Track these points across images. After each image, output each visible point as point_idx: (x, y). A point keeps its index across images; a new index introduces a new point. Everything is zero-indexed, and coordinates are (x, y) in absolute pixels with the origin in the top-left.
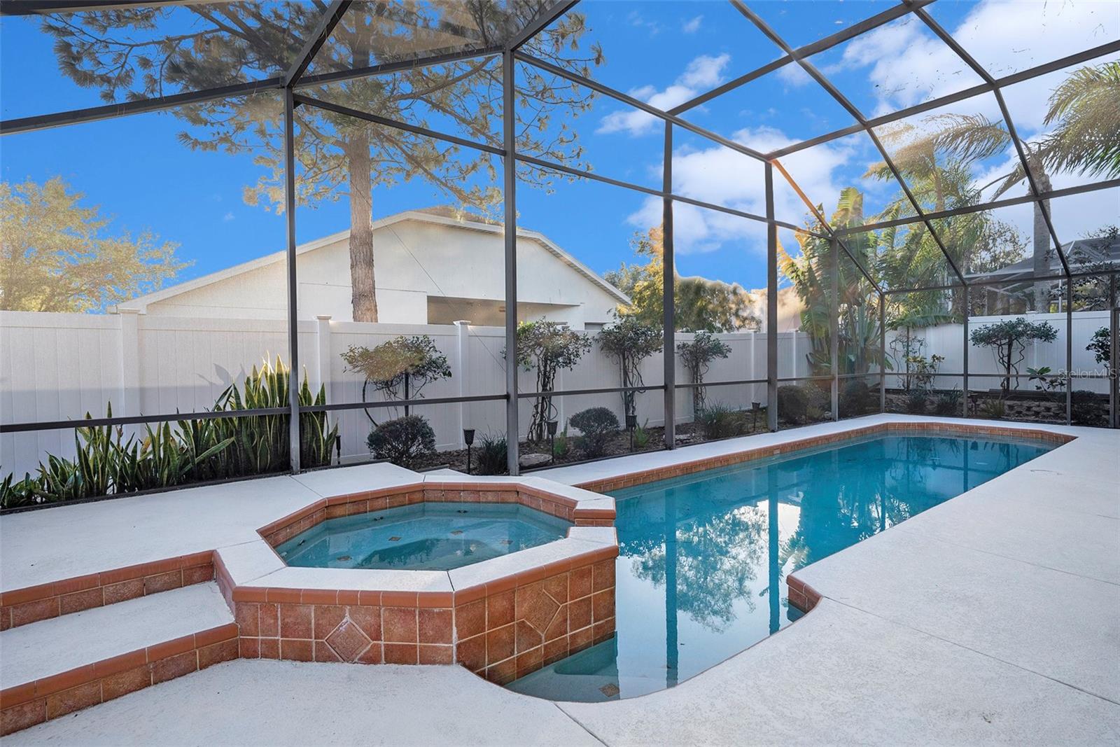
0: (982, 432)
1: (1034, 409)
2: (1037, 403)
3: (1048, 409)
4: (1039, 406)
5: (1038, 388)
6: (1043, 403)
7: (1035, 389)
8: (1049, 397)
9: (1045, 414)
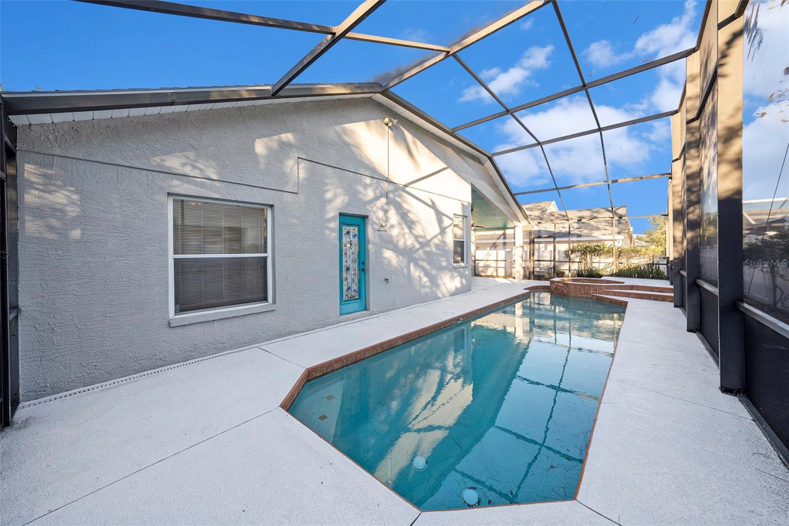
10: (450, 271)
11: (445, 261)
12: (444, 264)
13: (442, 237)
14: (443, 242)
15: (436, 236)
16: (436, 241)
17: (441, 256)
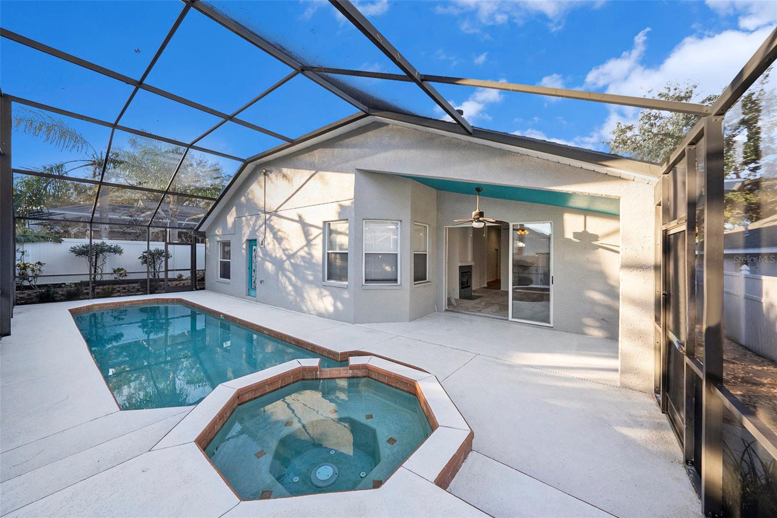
0: (127, 304)
1: (117, 289)
2: (118, 286)
3: (124, 288)
4: (119, 287)
5: (116, 278)
6: (122, 286)
7: (114, 279)
8: (121, 282)
9: (122, 291)
10: (318, 286)
11: (312, 275)
12: (311, 278)
13: (309, 249)
14: (310, 254)
15: (302, 248)
16: (302, 253)
17: (307, 269)
